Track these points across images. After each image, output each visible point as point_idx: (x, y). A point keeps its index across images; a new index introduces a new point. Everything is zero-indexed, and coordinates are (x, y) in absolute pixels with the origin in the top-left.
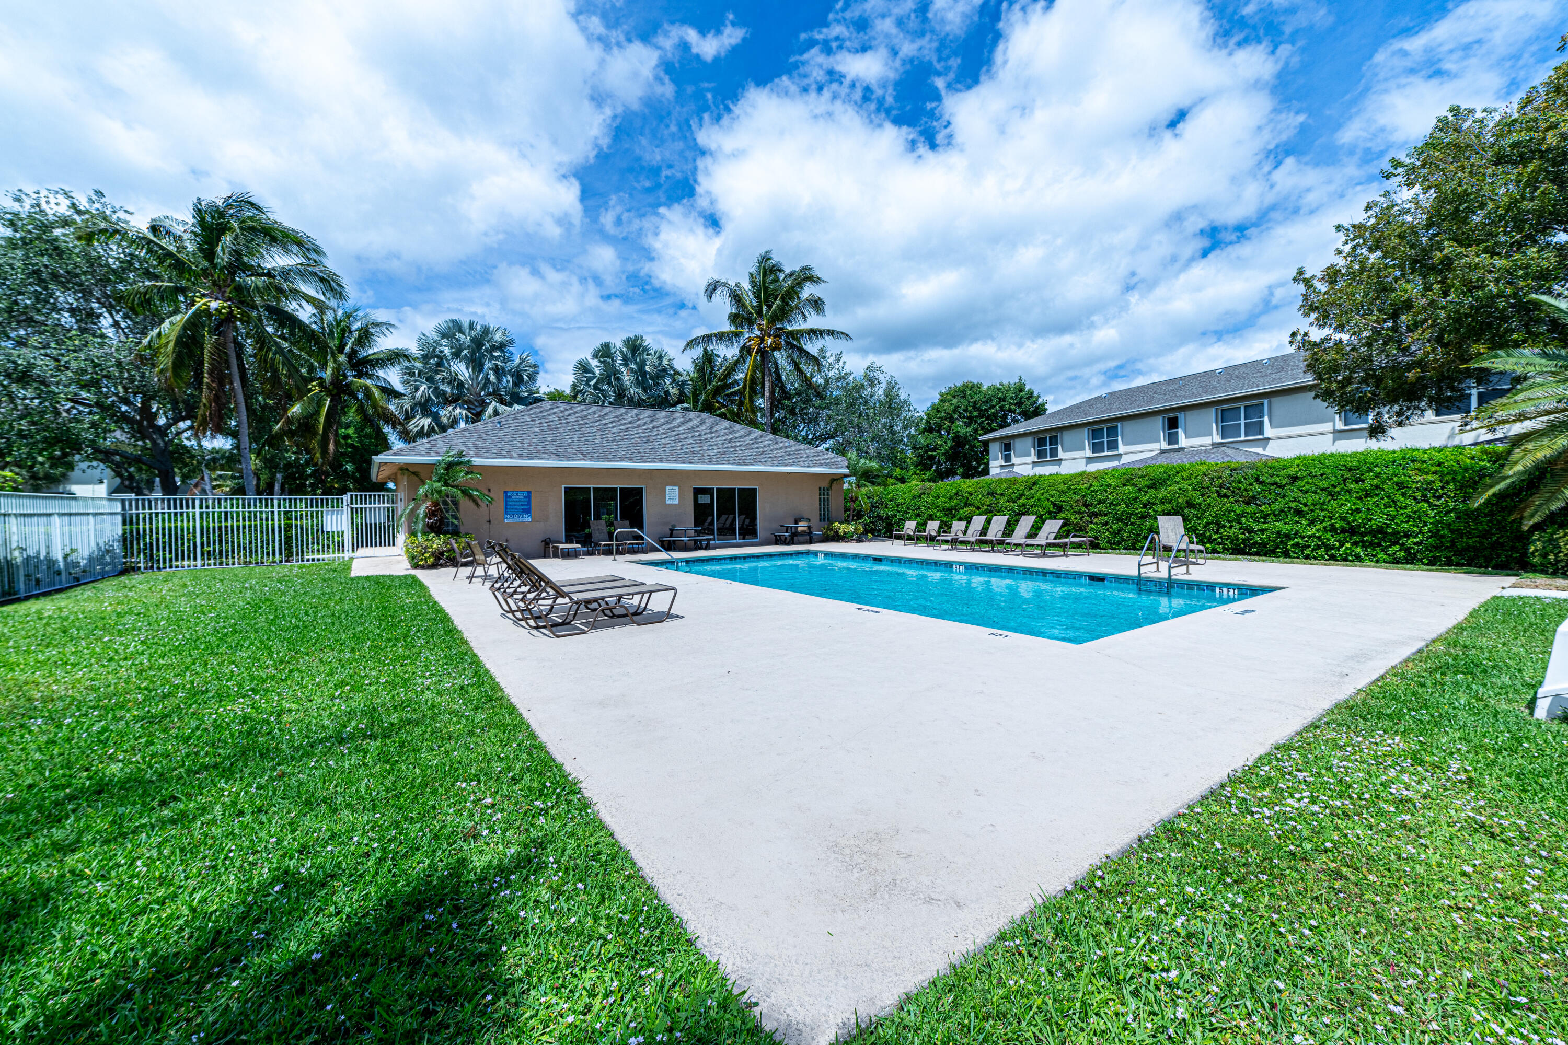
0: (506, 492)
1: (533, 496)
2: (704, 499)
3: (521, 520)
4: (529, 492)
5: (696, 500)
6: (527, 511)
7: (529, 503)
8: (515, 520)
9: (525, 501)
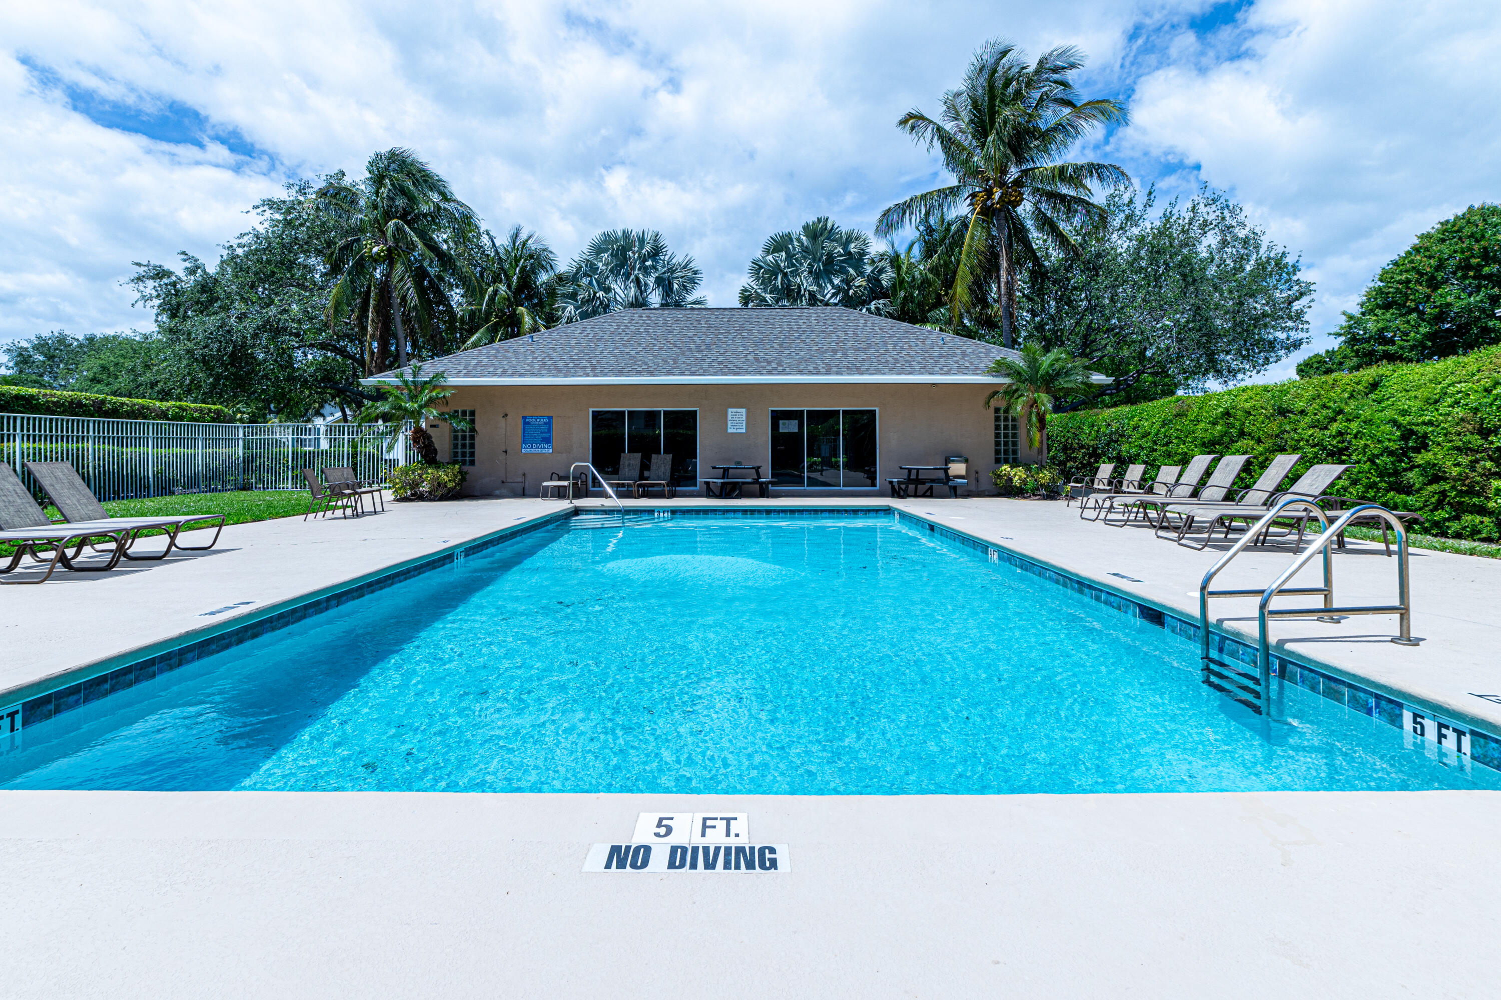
0: (524, 418)
1: (555, 421)
2: (789, 427)
3: (540, 451)
4: (550, 418)
5: (775, 426)
6: (548, 440)
7: (550, 430)
8: (534, 451)
9: (545, 428)
